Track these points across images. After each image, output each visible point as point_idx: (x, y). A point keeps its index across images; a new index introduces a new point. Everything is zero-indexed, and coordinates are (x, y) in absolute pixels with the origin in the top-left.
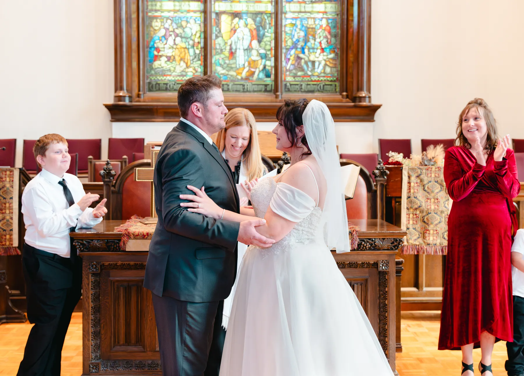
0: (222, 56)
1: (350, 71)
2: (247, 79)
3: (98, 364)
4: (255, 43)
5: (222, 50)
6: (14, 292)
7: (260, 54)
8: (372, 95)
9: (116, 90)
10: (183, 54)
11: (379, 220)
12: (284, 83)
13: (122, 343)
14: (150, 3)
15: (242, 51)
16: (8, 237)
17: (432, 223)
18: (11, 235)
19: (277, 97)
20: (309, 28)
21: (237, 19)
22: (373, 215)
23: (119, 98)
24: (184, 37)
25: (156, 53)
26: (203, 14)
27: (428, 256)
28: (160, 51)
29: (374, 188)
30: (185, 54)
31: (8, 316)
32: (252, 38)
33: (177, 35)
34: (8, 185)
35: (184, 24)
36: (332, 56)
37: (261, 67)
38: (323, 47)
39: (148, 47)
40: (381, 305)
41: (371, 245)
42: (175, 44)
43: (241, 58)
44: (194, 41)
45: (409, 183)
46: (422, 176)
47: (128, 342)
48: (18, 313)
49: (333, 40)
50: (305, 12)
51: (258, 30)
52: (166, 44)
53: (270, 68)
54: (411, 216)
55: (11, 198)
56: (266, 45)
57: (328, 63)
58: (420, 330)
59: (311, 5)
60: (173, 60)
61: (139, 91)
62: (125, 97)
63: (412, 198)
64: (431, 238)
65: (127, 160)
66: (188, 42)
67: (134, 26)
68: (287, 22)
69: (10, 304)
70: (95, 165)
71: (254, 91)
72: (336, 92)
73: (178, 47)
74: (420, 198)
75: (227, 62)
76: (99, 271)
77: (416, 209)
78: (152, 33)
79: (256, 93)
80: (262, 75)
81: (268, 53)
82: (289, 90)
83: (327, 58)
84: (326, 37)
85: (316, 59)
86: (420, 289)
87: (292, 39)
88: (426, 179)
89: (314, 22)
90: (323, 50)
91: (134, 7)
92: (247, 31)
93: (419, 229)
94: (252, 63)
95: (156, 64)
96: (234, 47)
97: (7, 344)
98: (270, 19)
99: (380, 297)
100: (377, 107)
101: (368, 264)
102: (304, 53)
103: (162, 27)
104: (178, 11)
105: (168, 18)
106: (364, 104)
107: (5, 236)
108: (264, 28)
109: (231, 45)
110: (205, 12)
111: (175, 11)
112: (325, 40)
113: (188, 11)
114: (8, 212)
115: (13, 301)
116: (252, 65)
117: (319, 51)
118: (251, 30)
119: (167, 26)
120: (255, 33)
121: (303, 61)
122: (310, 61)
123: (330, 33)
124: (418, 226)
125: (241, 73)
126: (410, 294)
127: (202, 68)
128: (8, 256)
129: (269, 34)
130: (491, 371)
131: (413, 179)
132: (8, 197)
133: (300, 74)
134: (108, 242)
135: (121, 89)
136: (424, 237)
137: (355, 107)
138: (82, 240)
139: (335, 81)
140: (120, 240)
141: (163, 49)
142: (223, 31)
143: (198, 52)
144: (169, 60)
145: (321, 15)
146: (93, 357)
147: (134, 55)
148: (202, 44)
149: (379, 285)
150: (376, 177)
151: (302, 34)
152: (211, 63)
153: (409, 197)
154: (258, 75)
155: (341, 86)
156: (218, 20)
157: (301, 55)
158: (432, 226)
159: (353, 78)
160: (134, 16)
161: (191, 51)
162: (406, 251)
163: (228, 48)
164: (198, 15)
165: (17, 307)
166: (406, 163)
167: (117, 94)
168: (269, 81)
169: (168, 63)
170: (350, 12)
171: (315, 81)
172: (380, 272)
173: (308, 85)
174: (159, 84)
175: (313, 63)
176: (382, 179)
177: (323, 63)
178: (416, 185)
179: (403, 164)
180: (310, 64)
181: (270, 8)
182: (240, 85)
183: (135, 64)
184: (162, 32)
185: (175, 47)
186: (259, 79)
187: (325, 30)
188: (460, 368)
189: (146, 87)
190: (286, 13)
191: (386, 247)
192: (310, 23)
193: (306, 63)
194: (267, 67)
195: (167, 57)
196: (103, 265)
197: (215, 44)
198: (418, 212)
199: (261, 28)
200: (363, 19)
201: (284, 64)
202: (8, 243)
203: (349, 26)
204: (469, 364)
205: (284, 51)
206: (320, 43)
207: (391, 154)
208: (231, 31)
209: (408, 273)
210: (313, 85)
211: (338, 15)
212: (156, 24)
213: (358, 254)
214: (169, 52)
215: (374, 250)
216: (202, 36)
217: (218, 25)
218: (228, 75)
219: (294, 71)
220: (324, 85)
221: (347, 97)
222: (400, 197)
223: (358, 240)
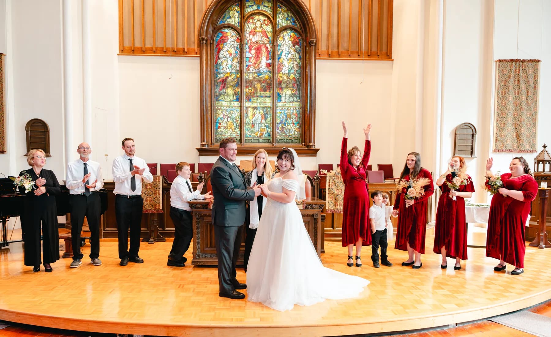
0: (249, 127)
1: (306, 133)
2: (260, 137)
3: (199, 255)
4: (263, 121)
5: (248, 124)
6: (160, 229)
7: (266, 126)
8: (316, 144)
9: (201, 142)
10: (231, 125)
11: (316, 198)
12: (276, 139)
13: (209, 247)
14: (216, 103)
15: (258, 124)
16: (158, 205)
17: (339, 200)
18: (159, 204)
19: (273, 145)
20: (287, 114)
21: (255, 110)
22: (313, 195)
23: (203, 145)
24: (232, 118)
25: (219, 125)
26: (240, 108)
27: (337, 214)
28: (221, 124)
29: (314, 185)
30: (232, 126)
31: (158, 239)
32: (262, 119)
33: (229, 117)
34: (158, 183)
35: (232, 112)
36: (298, 127)
37: (266, 132)
38: (294, 123)
39: (215, 122)
40: (315, 232)
41: (311, 207)
42: (227, 121)
43: (257, 128)
44: (236, 120)
45: (329, 183)
46: (335, 180)
47: (211, 247)
48: (162, 238)
49: (298, 119)
50: (286, 107)
51: (265, 115)
52: (224, 121)
53: (270, 132)
54: (330, 197)
55: (159, 189)
56: (268, 122)
57: (296, 130)
58: (333, 245)
59: (288, 104)
60: (227, 128)
61: (212, 142)
62: (205, 145)
63: (331, 189)
64: (338, 206)
65: (207, 173)
66: (234, 120)
67: (209, 113)
68: (278, 111)
69: (159, 234)
70: (193, 175)
71: (263, 142)
72: (300, 143)
73: (229, 122)
74: (334, 189)
75: (251, 129)
76: (199, 217)
77: (332, 194)
78: (217, 116)
79: (264, 143)
80: (266, 135)
81: (270, 125)
82: (278, 142)
83: (296, 128)
84: (295, 118)
85: (291, 128)
86: (334, 229)
87: (280, 119)
88: (336, 181)
89: (290, 111)
90: (294, 124)
91: (209, 104)
92: (260, 115)
93: (333, 203)
94: (262, 130)
95: (219, 130)
96: (254, 122)
97: (159, 249)
98: (270, 110)
99: (314, 228)
100: (317, 150)
101: (310, 215)
102: (285, 125)
103: (222, 113)
104: (229, 106)
105: (224, 109)
106: (312, 148)
107: (157, 205)
108: (268, 114)
109: (253, 122)
110: (241, 107)
111: (228, 106)
112: (295, 120)
113: (234, 106)
114: (158, 194)
115: (160, 233)
116: (262, 131)
117: (292, 125)
118: (261, 115)
119: (224, 113)
120: (263, 116)
121: (285, 129)
122: (288, 129)
123: (297, 116)
124: (333, 201)
125: (257, 134)
126: (330, 231)
127: (240, 132)
128: (158, 213)
129: (270, 117)
130: (360, 259)
131: (331, 181)
132: (158, 188)
133: (283, 135)
134: (203, 205)
135: (204, 141)
136: (335, 206)
137: (308, 150)
138: (193, 205)
139: (299, 138)
140: (208, 205)
141: (222, 124)
142: (249, 115)
143: (238, 124)
144: (225, 128)
145: (292, 109)
146: (197, 252)
147: (209, 126)
148: (240, 121)
149: (314, 224)
150: (315, 180)
151: (285, 117)
152: (244, 130)
153: (329, 189)
154: (265, 135)
155: (302, 140)
156: (247, 110)
157: (284, 126)
158: (339, 201)
159: (307, 137)
160: (209, 108)
161: (235, 124)
162: (328, 212)
163: (251, 123)
164: (238, 108)
165: (162, 235)
166: (329, 175)
167: (202, 144)
168: (270, 138)
169: (224, 130)
170: (306, 107)
171: (290, 138)
172: (314, 218)
173: (287, 140)
174: (220, 139)
175: (290, 129)
176: (318, 181)
177: (294, 130)
178: (332, 184)
179: (327, 175)
180: (288, 130)
181: (270, 105)
182: (257, 139)
183: (210, 130)
184: (222, 116)
185: (227, 122)
186: (265, 137)
187: (295, 115)
188: (348, 258)
189: (215, 140)
190: (277, 107)
191: (317, 208)
192: (288, 112)
193: (286, 130)
194: (269, 132)
195: (224, 127)
196: (201, 215)
197: (245, 121)
198: (333, 195)
199: (266, 114)
200: (312, 110)
201: (276, 130)
202: (158, 208)
203: (306, 113)
204: (351, 256)
205: (276, 124)
206: (293, 121)
207: (322, 170)
208: (252, 115)
209: (328, 221)
210: (289, 140)
211: (301, 108)
212: (219, 112)
213: (306, 211)
214: (225, 125)
215: (312, 209)
216: (240, 117)
217: (247, 112)
218: (251, 135)
219: (281, 133)
220: (294, 140)
221: (305, 145)
222: (326, 189)
223: (305, 205)
